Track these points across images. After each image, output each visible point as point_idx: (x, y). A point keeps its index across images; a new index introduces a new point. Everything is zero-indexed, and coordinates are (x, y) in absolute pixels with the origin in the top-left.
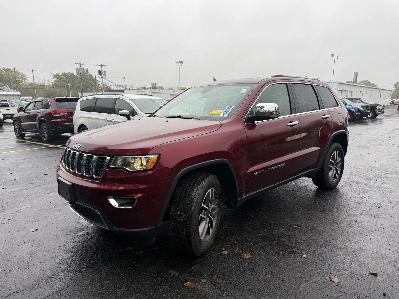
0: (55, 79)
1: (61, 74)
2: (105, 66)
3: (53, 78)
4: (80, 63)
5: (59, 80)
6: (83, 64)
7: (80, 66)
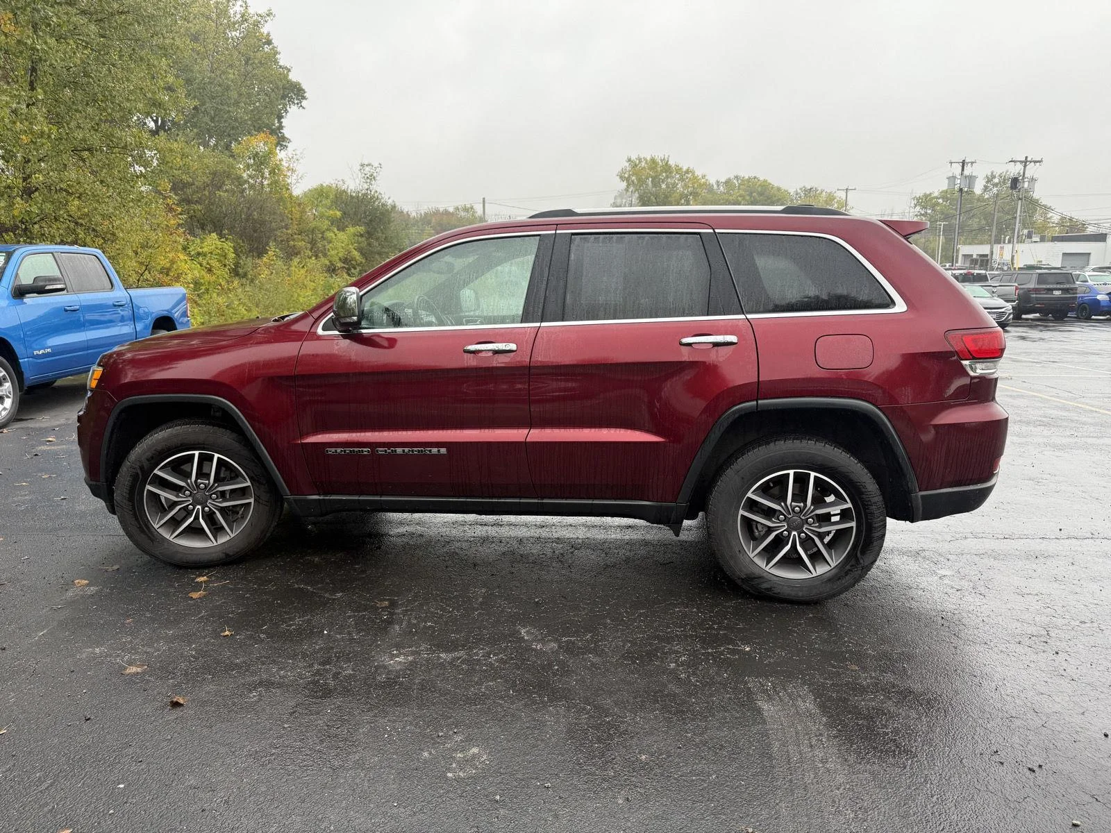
0: (918, 208)
1: (936, 194)
2: (1035, 162)
3: (913, 205)
4: (964, 161)
5: (929, 211)
6: (972, 163)
7: (963, 170)
